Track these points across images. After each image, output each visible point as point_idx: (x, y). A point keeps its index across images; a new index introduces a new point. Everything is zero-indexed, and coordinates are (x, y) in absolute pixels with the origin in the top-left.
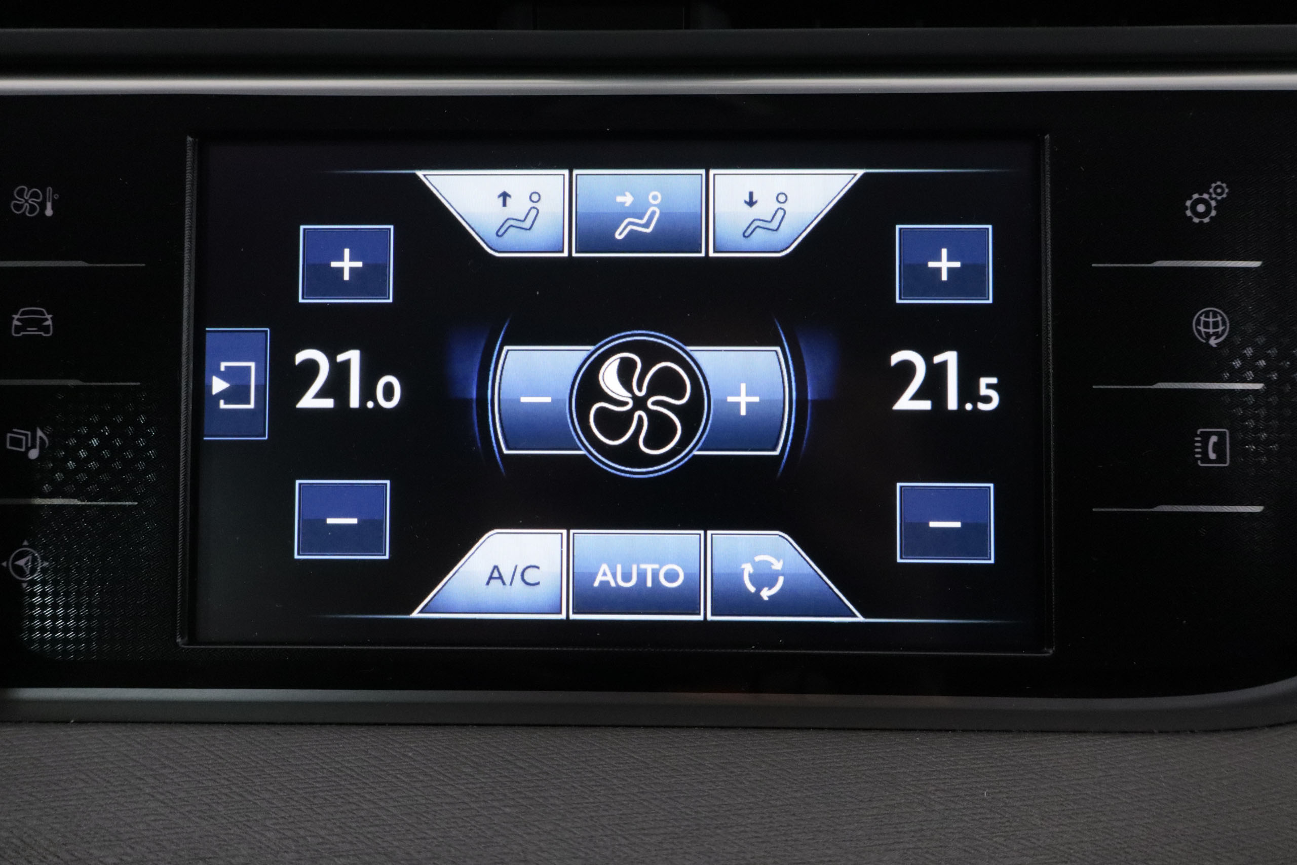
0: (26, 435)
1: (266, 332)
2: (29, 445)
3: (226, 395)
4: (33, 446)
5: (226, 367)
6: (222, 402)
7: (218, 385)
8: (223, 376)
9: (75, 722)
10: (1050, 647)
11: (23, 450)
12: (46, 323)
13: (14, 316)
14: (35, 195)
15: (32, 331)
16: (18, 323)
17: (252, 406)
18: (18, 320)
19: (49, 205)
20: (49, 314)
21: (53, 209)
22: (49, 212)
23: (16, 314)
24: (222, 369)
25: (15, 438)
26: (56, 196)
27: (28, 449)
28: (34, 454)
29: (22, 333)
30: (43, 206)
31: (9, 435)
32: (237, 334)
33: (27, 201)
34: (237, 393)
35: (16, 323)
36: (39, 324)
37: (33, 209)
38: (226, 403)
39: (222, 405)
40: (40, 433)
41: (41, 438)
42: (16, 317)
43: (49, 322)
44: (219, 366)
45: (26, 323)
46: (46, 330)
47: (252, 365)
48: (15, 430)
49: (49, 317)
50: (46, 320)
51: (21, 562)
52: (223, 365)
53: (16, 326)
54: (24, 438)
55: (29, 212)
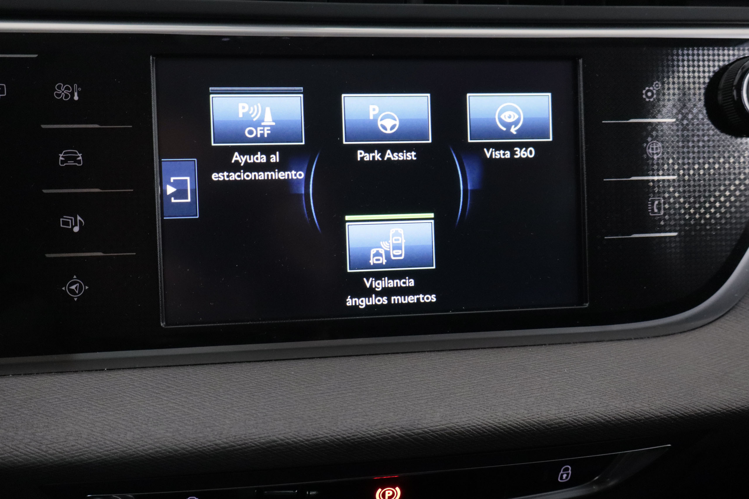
0: (71, 219)
1: (195, 161)
2: (73, 225)
3: (175, 195)
4: (76, 225)
5: (174, 180)
6: (173, 199)
7: (170, 190)
8: (173, 185)
9: (107, 370)
10: (587, 302)
11: (70, 227)
12: (78, 159)
13: (60, 155)
14: (68, 88)
15: (71, 163)
16: (63, 159)
17: (189, 200)
18: (62, 157)
19: (76, 94)
20: (80, 153)
21: (78, 96)
22: (76, 98)
23: (61, 154)
24: (172, 181)
25: (64, 221)
26: (80, 89)
27: (73, 227)
28: (76, 229)
29: (65, 164)
30: (73, 95)
31: (61, 219)
32: (178, 162)
33: (63, 92)
34: (181, 193)
35: (61, 158)
36: (74, 159)
37: (67, 96)
38: (175, 199)
39: (173, 200)
40: (79, 218)
41: (79, 220)
42: (61, 155)
43: (80, 158)
44: (170, 180)
45: (67, 159)
46: (79, 162)
47: (188, 178)
48: (65, 217)
49: (80, 155)
50: (79, 157)
51: (73, 287)
52: (172, 179)
53: (61, 160)
54: (70, 221)
55: (65, 98)
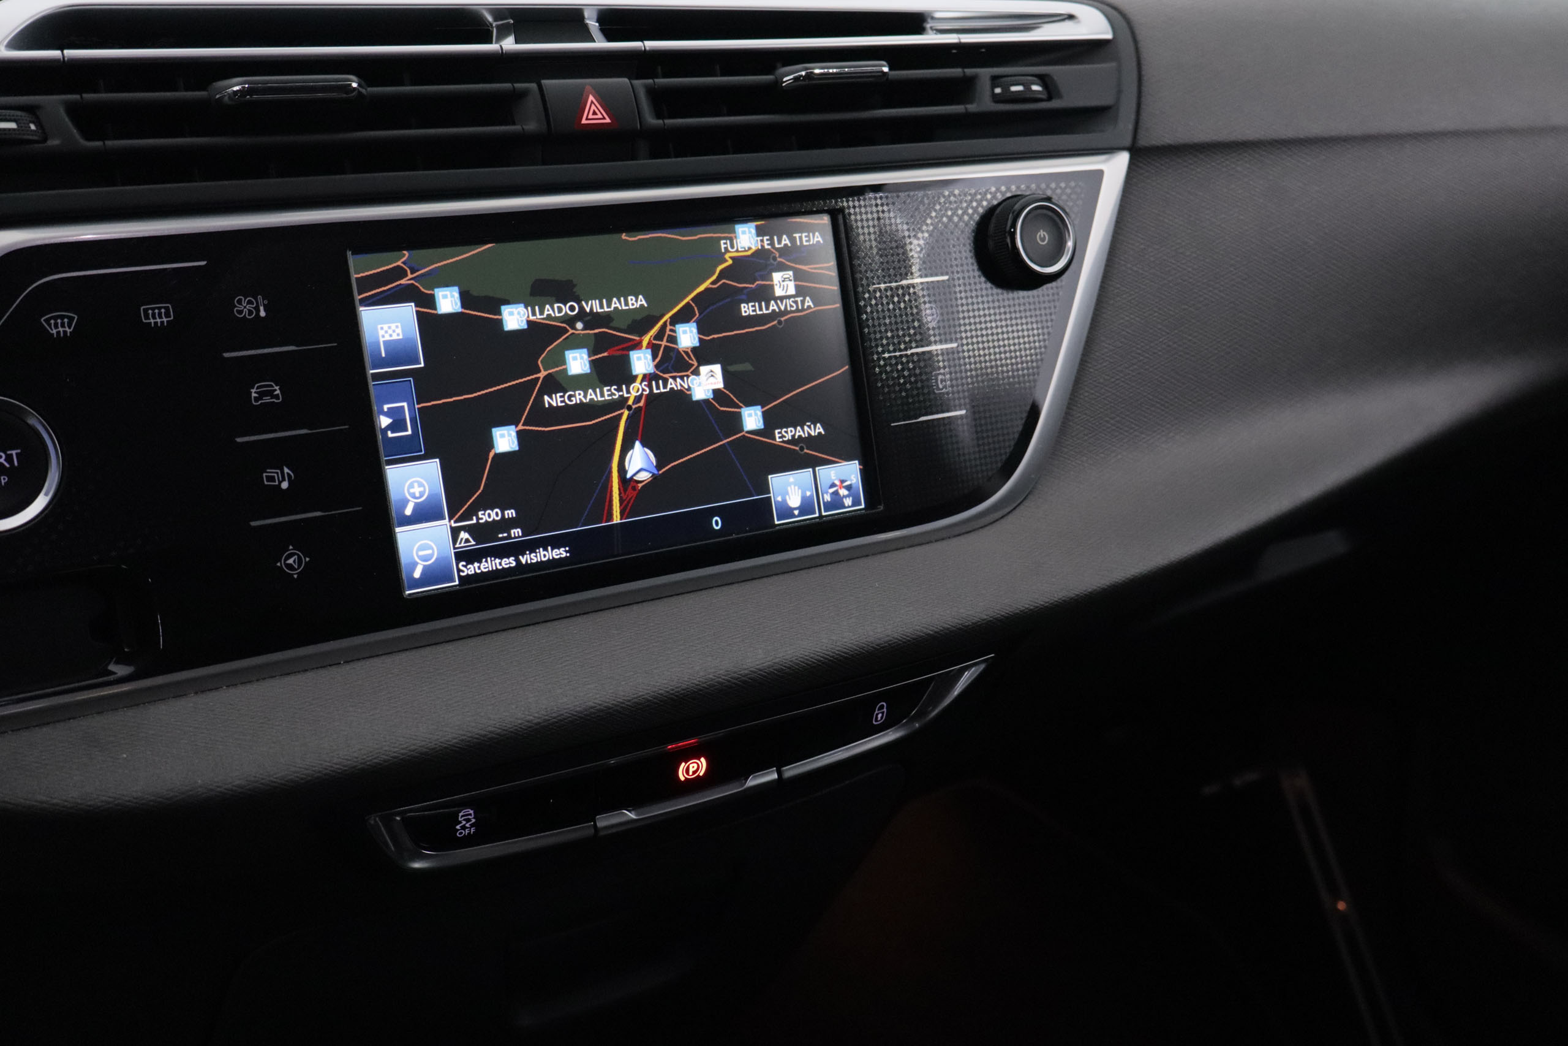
0: (277, 473)
1: (410, 381)
2: (281, 479)
3: (390, 427)
4: (284, 479)
5: (388, 408)
6: (389, 432)
7: (385, 421)
8: (388, 414)
9: (344, 663)
10: (880, 504)
11: (277, 483)
12: (276, 393)
13: (252, 390)
14: (250, 302)
15: (267, 399)
16: (256, 395)
17: (409, 432)
18: (255, 392)
19: (262, 308)
20: (277, 386)
21: (265, 310)
22: (263, 314)
23: (253, 388)
24: (386, 410)
25: (268, 476)
26: (266, 302)
27: (280, 483)
28: (285, 485)
29: (260, 402)
30: (258, 311)
31: (264, 474)
32: (391, 384)
33: (245, 307)
34: (398, 424)
35: (254, 395)
36: (270, 393)
37: (250, 313)
38: (392, 433)
39: (390, 434)
40: (286, 470)
41: (288, 474)
42: (253, 391)
43: (278, 392)
44: (383, 409)
45: (261, 395)
46: (277, 397)
47: (405, 404)
48: (268, 470)
49: (277, 388)
50: (276, 390)
51: (291, 561)
52: (386, 407)
53: (255, 397)
54: (276, 475)
55: (249, 315)
